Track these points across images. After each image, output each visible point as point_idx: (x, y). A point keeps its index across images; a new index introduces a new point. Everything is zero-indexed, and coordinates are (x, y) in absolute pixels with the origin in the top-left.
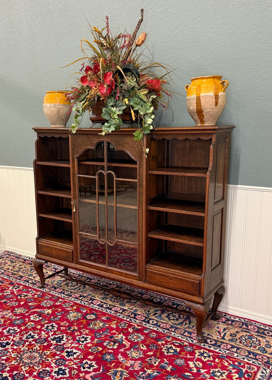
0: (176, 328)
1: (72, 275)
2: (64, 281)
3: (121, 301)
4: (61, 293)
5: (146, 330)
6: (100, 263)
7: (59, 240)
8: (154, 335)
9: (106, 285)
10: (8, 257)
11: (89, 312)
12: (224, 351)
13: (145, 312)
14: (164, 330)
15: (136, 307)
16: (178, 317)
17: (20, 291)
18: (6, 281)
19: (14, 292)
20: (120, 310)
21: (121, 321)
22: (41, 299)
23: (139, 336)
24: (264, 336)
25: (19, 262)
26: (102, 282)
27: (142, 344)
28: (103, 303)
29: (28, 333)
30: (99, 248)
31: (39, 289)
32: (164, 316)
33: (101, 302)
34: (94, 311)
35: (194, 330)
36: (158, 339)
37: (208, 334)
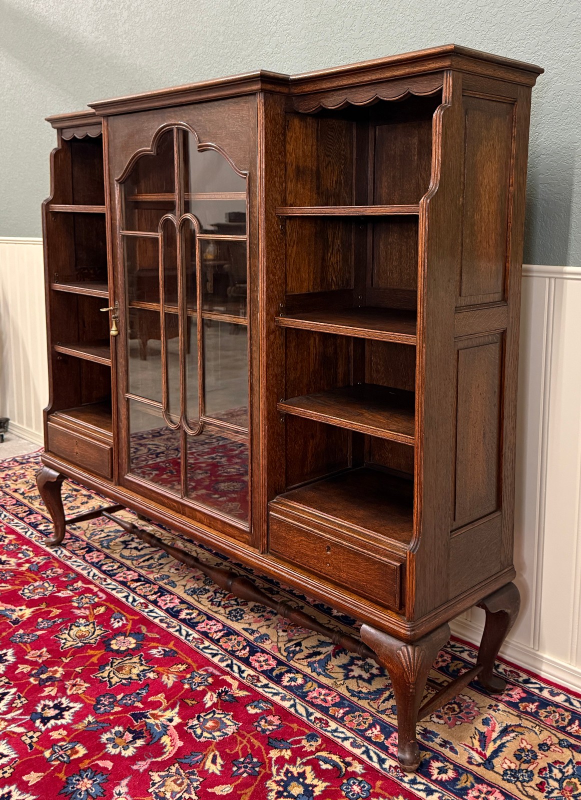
0: (353, 709)
3: (238, 605)
5: (256, 703)
8: (270, 723)
11: (129, 627)
14: (311, 710)
15: (268, 626)
16: (376, 673)
21: (201, 667)
27: (217, 753)
28: (183, 607)
32: (336, 662)
33: (182, 602)
34: (143, 628)
36: (276, 739)
37: (444, 741)
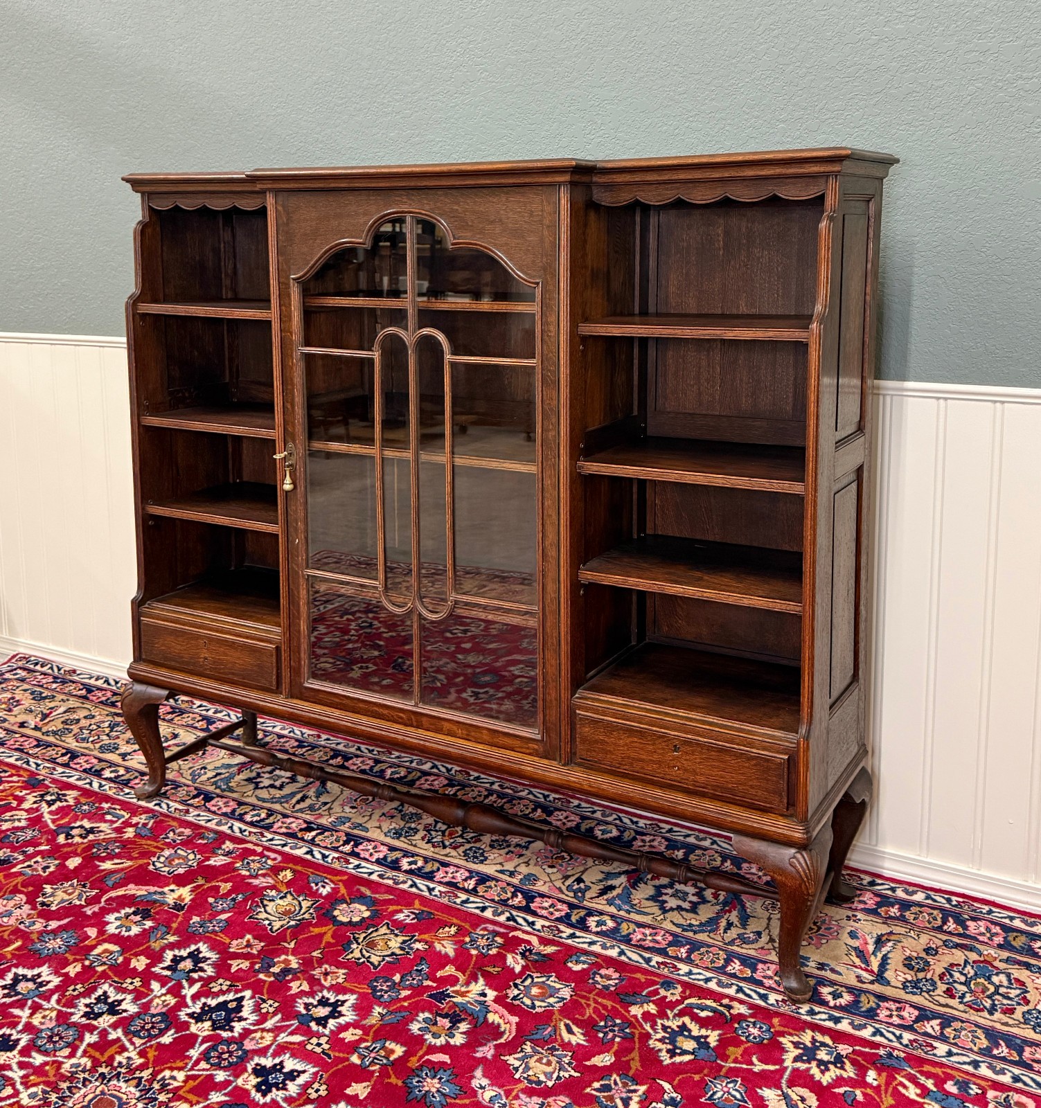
0: (695, 946)
1: (274, 743)
2: (242, 767)
3: (469, 842)
4: (231, 815)
5: (574, 958)
6: (384, 690)
7: (224, 606)
8: (609, 978)
9: (405, 777)
10: (23, 680)
11: (343, 891)
12: (894, 1034)
13: (567, 883)
14: (647, 955)
15: (527, 864)
16: (695, 899)
17: (67, 814)
18: (14, 772)
19: (41, 816)
20: (465, 880)
21: (475, 926)
22: (149, 842)
23: (553, 984)
24: (1032, 962)
25: (65, 698)
26: (390, 767)
27: (568, 1022)
28: (398, 854)
29: (94, 989)
30: (379, 636)
31: (142, 803)
32: (642, 893)
33: (392, 849)
34: (363, 889)
35: (762, 948)
36: (627, 994)
37: (819, 964)
